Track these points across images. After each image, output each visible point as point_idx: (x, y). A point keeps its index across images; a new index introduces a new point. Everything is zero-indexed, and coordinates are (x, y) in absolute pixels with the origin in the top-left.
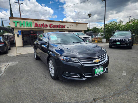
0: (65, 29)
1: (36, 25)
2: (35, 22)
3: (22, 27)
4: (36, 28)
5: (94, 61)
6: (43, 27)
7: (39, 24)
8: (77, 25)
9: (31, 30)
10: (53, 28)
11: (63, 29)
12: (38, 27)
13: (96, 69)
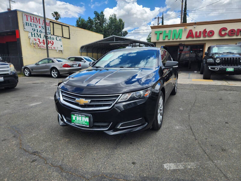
1: (190, 34)
2: (190, 28)
3: (166, 40)
4: (190, 39)
7: (196, 32)
10: (227, 37)
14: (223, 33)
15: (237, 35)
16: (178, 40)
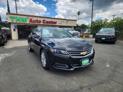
0: (56, 25)
1: (31, 21)
2: (30, 18)
3: (18, 22)
4: (31, 23)
5: (81, 53)
6: (37, 23)
7: (34, 20)
8: (67, 21)
9: (26, 25)
10: (46, 24)
11: (55, 24)
12: (32, 22)
13: (83, 60)
14: (44, 22)
15: (49, 24)
16: (25, 23)
